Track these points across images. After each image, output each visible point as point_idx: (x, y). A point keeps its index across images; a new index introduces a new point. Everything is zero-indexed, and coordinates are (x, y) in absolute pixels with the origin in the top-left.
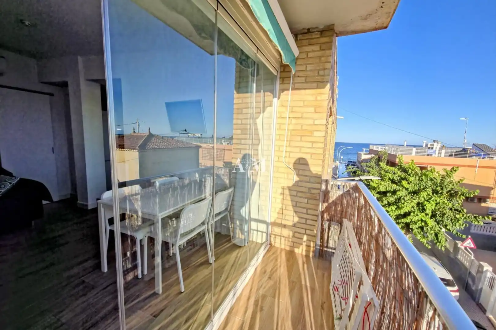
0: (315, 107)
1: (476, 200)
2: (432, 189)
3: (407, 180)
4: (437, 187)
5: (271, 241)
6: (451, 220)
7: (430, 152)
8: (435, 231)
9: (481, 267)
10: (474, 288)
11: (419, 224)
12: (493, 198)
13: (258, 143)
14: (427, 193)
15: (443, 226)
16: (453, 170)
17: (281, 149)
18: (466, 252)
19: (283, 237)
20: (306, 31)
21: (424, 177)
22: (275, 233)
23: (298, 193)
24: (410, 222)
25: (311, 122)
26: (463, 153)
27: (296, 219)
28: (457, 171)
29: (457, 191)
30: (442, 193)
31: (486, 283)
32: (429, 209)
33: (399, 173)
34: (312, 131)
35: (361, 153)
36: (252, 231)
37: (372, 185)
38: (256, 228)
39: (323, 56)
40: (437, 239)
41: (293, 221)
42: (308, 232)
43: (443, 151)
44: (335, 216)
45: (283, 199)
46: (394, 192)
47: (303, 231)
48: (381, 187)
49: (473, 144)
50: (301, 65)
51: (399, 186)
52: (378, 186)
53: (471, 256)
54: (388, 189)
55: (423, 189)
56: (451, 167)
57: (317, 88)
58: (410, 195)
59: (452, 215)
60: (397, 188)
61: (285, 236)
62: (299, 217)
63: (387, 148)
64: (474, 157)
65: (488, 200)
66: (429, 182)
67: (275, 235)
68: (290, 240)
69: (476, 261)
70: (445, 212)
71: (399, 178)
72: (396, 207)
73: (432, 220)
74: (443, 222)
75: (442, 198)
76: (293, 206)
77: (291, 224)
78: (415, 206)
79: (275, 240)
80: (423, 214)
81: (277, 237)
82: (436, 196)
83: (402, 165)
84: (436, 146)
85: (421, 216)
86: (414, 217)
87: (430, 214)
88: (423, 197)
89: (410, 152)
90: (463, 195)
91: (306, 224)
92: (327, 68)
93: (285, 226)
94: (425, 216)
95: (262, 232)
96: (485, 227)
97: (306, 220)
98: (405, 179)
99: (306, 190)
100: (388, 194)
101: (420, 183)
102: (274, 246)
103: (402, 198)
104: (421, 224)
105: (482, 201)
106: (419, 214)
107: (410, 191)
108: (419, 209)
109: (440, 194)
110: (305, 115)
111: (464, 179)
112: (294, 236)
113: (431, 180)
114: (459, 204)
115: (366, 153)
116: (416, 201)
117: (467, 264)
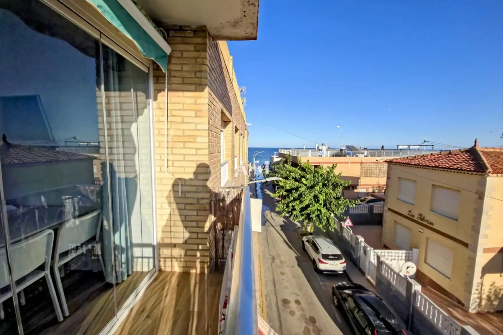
0: (196, 111)
1: (351, 188)
2: (322, 183)
3: (305, 178)
4: (325, 181)
5: (160, 266)
6: (336, 206)
7: (320, 153)
8: (327, 216)
9: (357, 239)
10: (355, 257)
11: (316, 213)
12: (360, 185)
13: (134, 152)
14: (319, 186)
15: (331, 212)
16: (334, 167)
17: (162, 158)
18: (348, 230)
19: (174, 258)
20: (178, 28)
21: (316, 174)
22: (164, 256)
23: (186, 205)
24: (311, 212)
25: (193, 127)
26: (340, 153)
27: (187, 235)
28: (336, 167)
29: (337, 182)
30: (329, 185)
31: (362, 251)
32: (321, 200)
33: (300, 172)
34: (195, 137)
35: (273, 156)
36: (135, 260)
37: (280, 184)
38: (140, 255)
39: (198, 58)
40: (329, 223)
41: (184, 238)
42: (200, 247)
43: (329, 152)
44: (228, 224)
45: (171, 215)
46: (297, 189)
47: (195, 247)
48: (287, 185)
49: (346, 146)
50: (176, 64)
51: (300, 183)
52: (285, 185)
53: (350, 232)
54: (292, 187)
55: (317, 184)
56: (332, 164)
57: (196, 91)
58: (308, 190)
59: (336, 202)
60: (299, 185)
61: (176, 256)
62: (190, 232)
63: (291, 151)
64: (347, 156)
65: (358, 187)
66: (320, 177)
67: (165, 258)
68: (182, 260)
69: (354, 236)
70: (331, 200)
71: (299, 176)
72: (299, 201)
73: (324, 208)
74: (331, 209)
75: (329, 190)
76: (182, 221)
77: (181, 241)
78: (312, 198)
79: (165, 264)
80: (318, 204)
81: (167, 260)
82: (325, 188)
83: (301, 165)
84: (324, 148)
85: (317, 206)
86: (312, 208)
87: (323, 204)
88: (317, 190)
89: (307, 154)
90: (341, 186)
91: (197, 238)
92: (203, 71)
93: (175, 245)
94: (319, 206)
95: (149, 258)
96: (357, 208)
97: (197, 234)
98: (304, 177)
99: (195, 201)
100: (293, 191)
101: (314, 179)
102: (164, 272)
103: (303, 193)
104: (317, 213)
105: (354, 188)
106: (315, 205)
107: (308, 186)
108: (315, 201)
109: (328, 186)
110: (186, 120)
111: (342, 173)
112: (186, 255)
113: (321, 176)
114: (340, 192)
115: (276, 156)
116: (312, 195)
117: (349, 239)
